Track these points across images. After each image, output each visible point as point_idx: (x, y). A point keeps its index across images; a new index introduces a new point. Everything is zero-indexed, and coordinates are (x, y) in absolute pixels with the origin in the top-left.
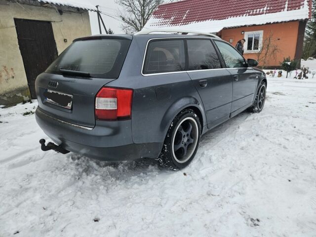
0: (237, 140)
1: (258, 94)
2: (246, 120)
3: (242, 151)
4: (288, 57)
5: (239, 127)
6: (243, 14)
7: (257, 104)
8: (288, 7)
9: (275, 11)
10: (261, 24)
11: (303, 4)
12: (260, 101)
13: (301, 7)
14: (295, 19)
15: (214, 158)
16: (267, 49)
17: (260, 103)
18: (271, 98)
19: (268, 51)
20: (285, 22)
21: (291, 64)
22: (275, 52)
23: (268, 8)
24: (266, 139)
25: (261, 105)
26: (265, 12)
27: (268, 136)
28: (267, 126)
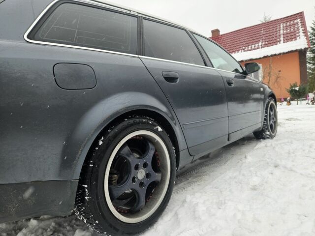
0: (243, 175)
1: (266, 113)
2: (255, 148)
3: (255, 192)
4: (294, 82)
5: (246, 157)
6: (238, 51)
7: (267, 125)
8: (284, 40)
9: (272, 44)
10: (258, 57)
11: (299, 36)
12: (271, 122)
13: (298, 38)
14: (294, 49)
15: (201, 209)
16: (268, 78)
17: (271, 126)
18: (284, 124)
19: (271, 79)
20: (284, 53)
21: (299, 89)
22: (278, 80)
23: (264, 43)
24: (292, 170)
25: (273, 128)
26: (260, 47)
27: (293, 166)
28: (289, 153)
